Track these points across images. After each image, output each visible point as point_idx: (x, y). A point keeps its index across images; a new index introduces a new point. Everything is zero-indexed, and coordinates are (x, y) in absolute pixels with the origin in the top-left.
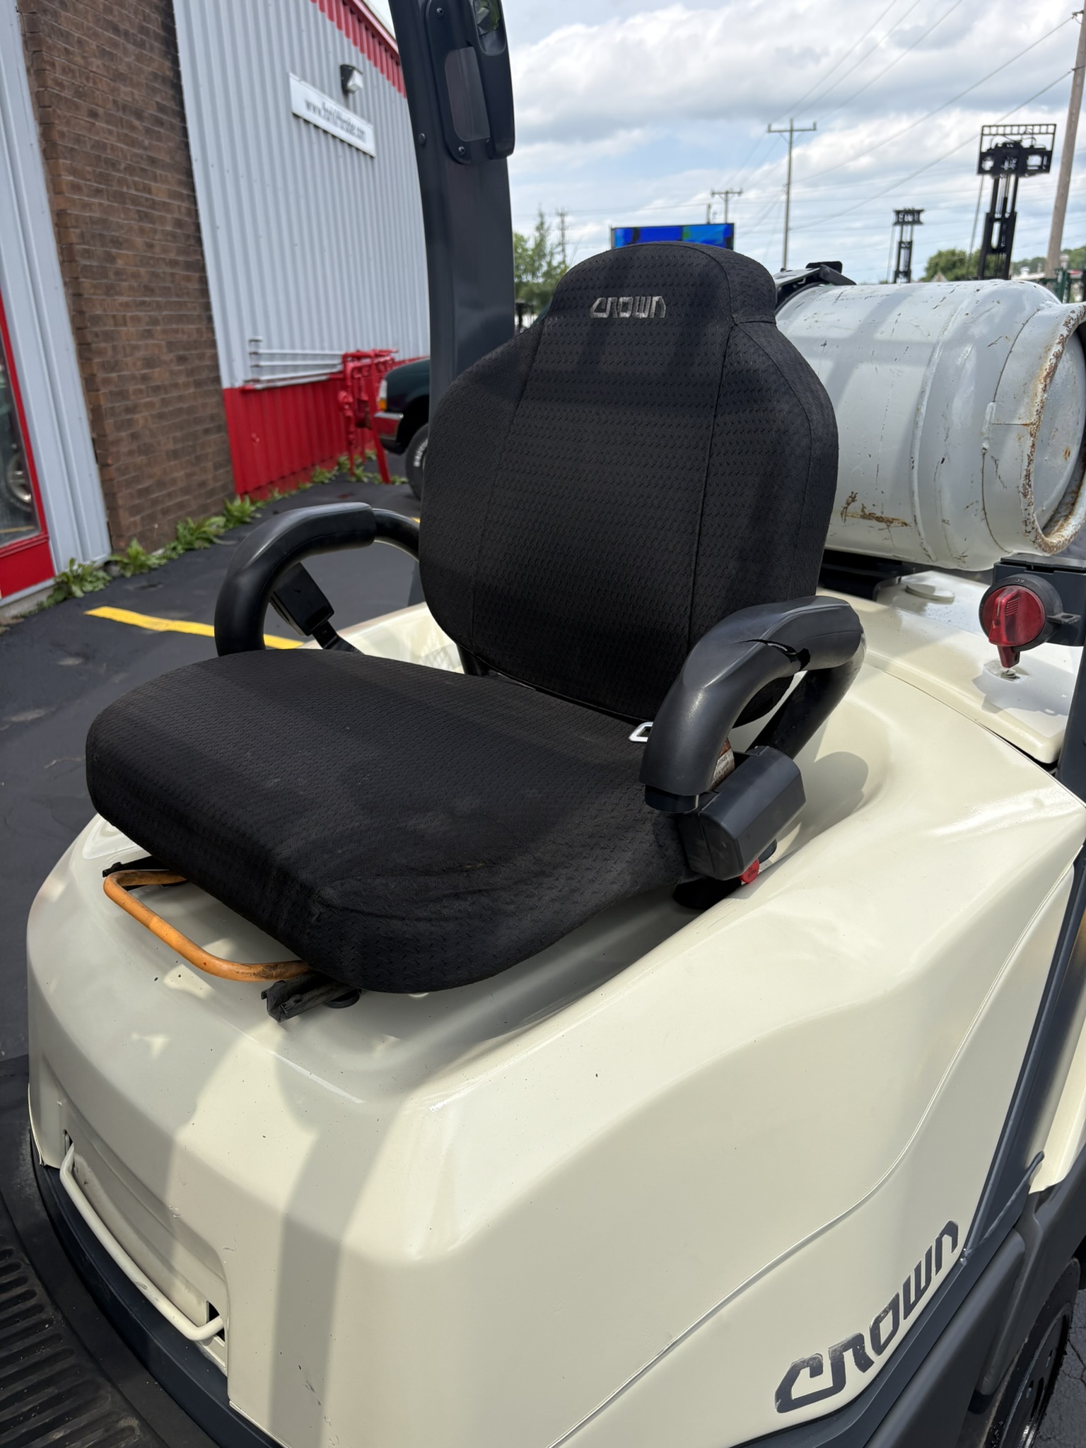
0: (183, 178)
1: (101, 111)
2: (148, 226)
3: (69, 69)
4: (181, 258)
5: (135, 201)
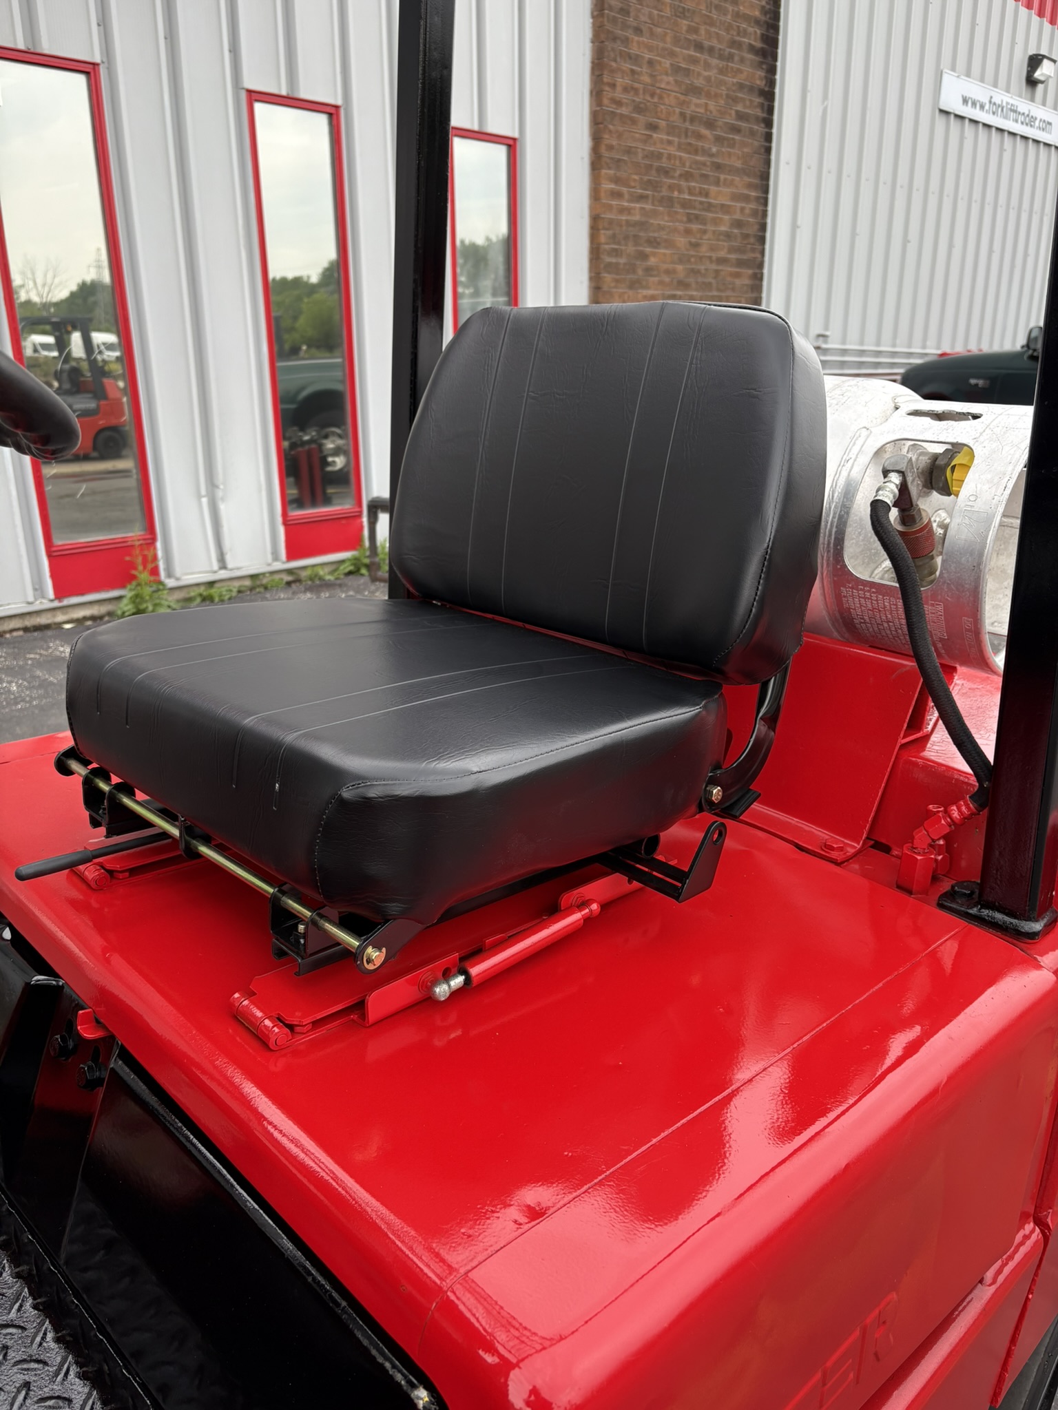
0: (756, 181)
1: (663, 124)
2: (695, 227)
3: (633, 88)
4: (733, 256)
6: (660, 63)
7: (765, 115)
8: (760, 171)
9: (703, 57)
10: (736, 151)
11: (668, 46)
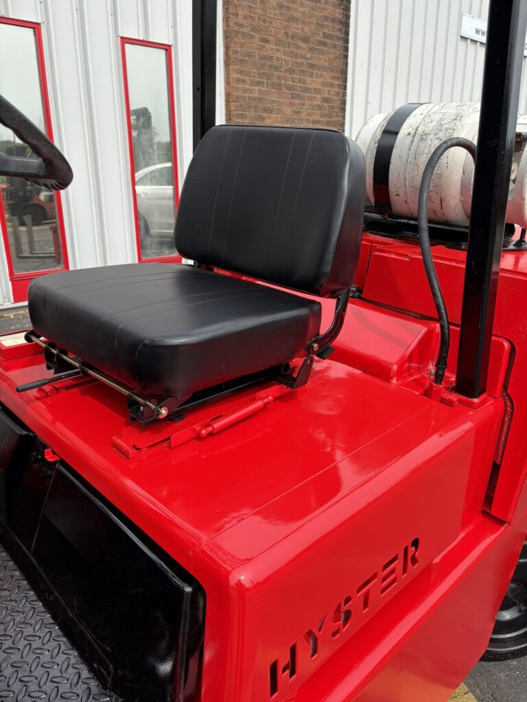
0: (338, 75)
1: (272, 39)
2: (296, 101)
3: (250, 17)
4: (324, 119)
5: (289, 88)
7: (343, 36)
10: (324, 57)
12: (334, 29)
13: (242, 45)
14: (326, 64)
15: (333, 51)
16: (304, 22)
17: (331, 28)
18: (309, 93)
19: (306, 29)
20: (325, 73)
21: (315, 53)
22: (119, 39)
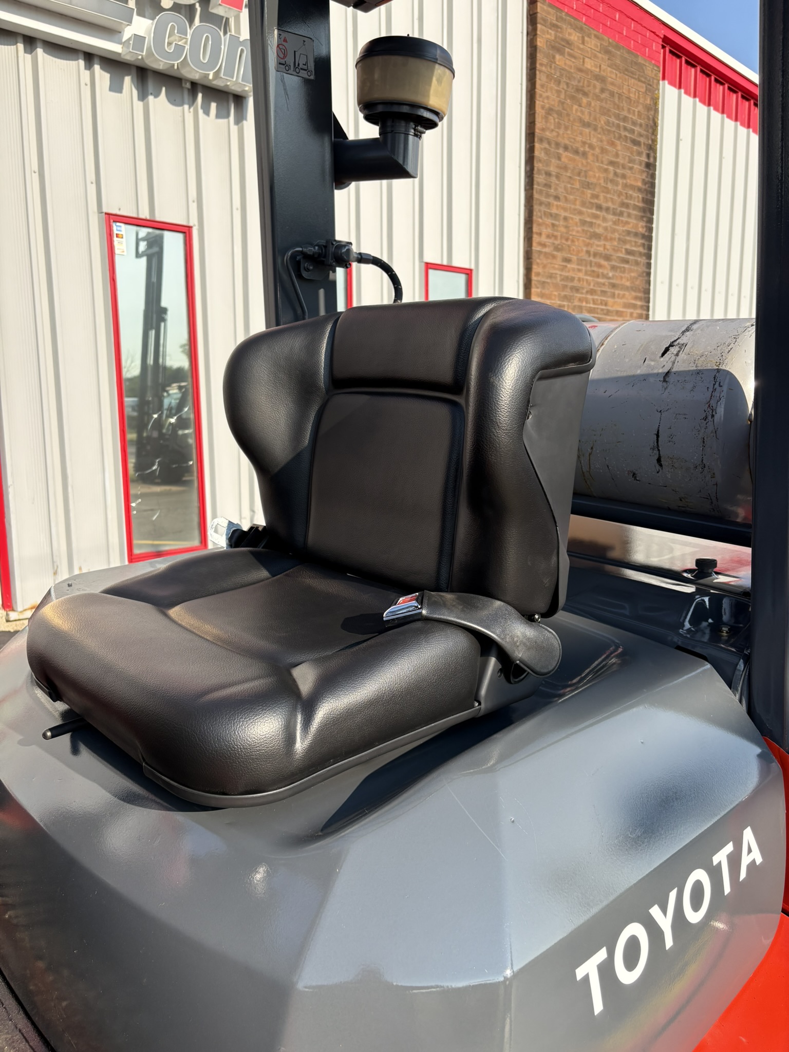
6: (572, 219)
7: (646, 251)
8: (643, 288)
9: (601, 214)
10: (626, 275)
11: (578, 207)
12: (636, 245)
13: (544, 267)
14: (628, 284)
15: (635, 268)
16: (606, 239)
17: (633, 244)
18: (611, 316)
19: (608, 245)
20: (627, 293)
21: (616, 271)
22: (423, 265)
